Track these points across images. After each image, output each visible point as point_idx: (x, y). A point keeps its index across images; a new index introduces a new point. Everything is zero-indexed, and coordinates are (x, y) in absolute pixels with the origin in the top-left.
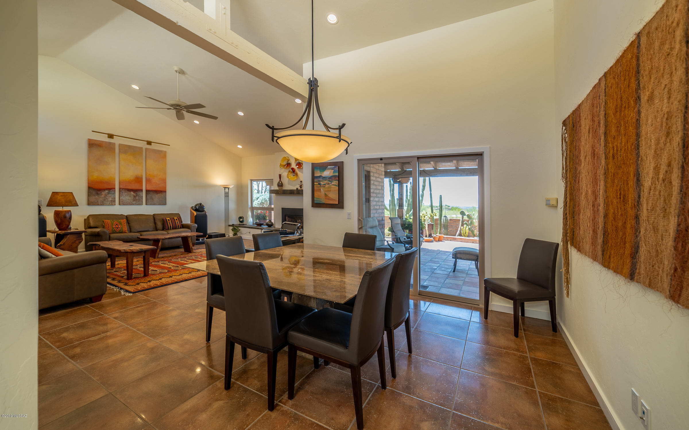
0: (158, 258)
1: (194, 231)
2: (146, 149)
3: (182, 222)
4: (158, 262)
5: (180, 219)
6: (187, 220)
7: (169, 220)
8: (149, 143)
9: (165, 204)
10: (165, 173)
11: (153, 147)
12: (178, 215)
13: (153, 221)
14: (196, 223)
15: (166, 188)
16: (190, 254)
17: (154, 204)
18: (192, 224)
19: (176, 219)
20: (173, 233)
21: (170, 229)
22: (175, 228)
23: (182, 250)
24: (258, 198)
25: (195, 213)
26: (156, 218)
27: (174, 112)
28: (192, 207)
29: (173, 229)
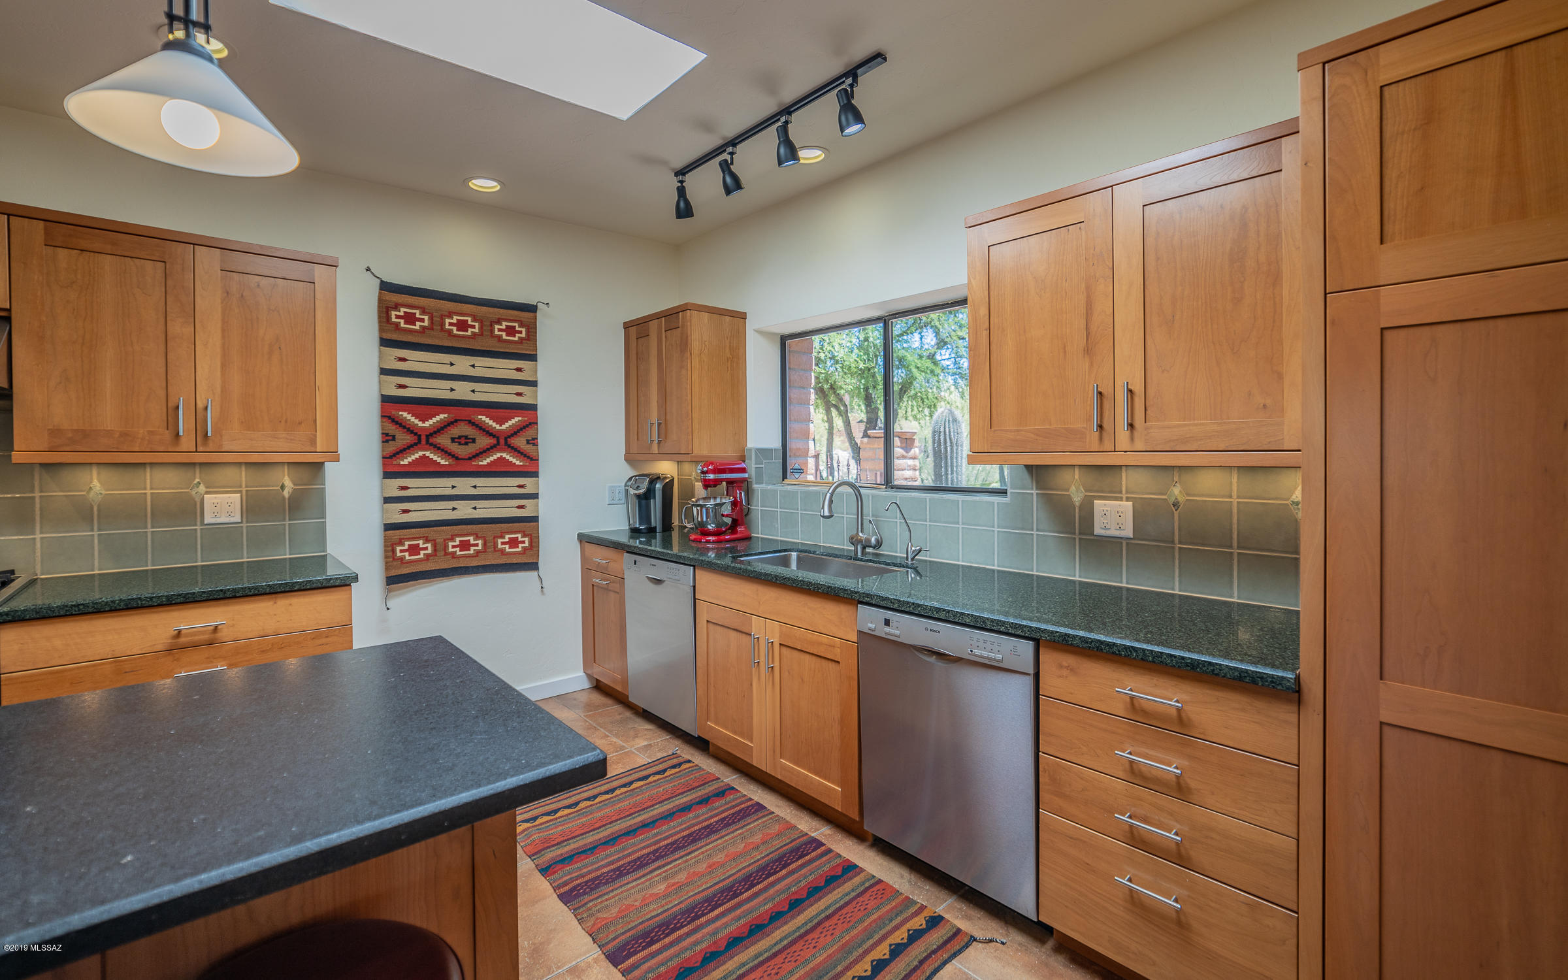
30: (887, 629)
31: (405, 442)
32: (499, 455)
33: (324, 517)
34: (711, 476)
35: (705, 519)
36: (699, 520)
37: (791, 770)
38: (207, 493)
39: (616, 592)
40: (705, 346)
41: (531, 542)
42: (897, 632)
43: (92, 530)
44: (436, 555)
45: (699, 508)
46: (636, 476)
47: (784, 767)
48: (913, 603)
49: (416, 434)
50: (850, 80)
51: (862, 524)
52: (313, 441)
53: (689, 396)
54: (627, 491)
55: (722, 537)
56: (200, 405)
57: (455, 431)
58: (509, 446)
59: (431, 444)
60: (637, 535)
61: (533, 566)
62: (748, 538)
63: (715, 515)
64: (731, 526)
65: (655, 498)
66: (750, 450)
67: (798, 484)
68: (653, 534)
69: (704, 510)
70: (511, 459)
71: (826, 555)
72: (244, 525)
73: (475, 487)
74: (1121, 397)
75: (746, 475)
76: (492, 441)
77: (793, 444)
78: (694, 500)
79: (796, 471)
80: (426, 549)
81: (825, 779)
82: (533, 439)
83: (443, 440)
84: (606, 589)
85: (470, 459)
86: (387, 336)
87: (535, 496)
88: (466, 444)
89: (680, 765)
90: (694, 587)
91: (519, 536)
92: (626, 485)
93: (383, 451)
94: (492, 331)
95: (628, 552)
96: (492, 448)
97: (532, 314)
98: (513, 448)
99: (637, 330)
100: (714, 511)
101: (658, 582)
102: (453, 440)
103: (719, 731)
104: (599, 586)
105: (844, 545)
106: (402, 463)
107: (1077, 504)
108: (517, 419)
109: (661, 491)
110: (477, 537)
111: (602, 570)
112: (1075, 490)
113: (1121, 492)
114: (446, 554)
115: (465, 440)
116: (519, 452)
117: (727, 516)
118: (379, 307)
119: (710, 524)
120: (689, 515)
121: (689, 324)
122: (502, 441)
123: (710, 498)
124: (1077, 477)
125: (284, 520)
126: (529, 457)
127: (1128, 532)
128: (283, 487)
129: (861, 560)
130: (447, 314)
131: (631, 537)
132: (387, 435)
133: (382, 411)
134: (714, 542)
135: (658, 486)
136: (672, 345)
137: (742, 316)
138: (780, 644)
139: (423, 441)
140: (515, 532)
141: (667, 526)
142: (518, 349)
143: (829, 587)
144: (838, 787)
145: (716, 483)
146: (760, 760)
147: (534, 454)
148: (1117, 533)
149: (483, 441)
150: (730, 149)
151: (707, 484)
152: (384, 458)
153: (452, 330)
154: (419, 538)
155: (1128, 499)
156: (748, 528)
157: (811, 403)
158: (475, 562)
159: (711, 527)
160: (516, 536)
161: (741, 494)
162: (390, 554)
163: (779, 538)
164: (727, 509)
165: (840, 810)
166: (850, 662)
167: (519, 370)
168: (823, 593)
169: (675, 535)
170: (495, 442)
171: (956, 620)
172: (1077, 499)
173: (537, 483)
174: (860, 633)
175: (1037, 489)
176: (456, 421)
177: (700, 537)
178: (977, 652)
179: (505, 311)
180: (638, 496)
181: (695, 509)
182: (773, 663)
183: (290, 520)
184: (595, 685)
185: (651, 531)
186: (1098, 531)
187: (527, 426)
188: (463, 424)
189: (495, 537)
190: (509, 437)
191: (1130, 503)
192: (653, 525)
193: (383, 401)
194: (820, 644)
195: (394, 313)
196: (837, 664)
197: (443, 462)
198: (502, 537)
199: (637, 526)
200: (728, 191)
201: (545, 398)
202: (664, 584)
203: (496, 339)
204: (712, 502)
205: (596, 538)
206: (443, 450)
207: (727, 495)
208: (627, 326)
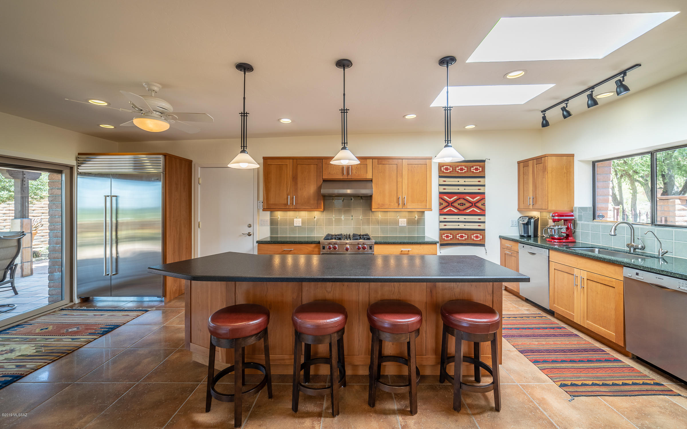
30: (637, 276)
31: (445, 205)
32: (472, 209)
33: (424, 226)
34: (557, 218)
35: (553, 234)
36: (551, 234)
37: (592, 326)
38: (400, 218)
39: (515, 257)
40: (554, 169)
41: (483, 237)
42: (642, 278)
43: (379, 226)
44: (453, 239)
45: (551, 229)
46: (522, 217)
47: (588, 324)
48: (650, 268)
49: (448, 203)
50: (622, 75)
51: (634, 239)
52: (426, 206)
53: (547, 188)
54: (519, 222)
55: (561, 241)
56: (403, 197)
57: (459, 202)
58: (476, 206)
59: (452, 206)
60: (523, 238)
61: (483, 245)
62: (574, 242)
63: (558, 233)
64: (566, 237)
65: (531, 225)
66: (576, 208)
67: (601, 222)
68: (530, 238)
69: (553, 230)
70: (476, 210)
71: (614, 251)
72: (407, 227)
73: (465, 219)
75: (573, 218)
76: (470, 204)
77: (599, 205)
78: (548, 226)
79: (600, 216)
80: (451, 237)
81: (608, 330)
82: (484, 204)
83: (456, 204)
84: (511, 255)
85: (463, 210)
86: (441, 175)
87: (484, 222)
88: (462, 205)
89: (542, 317)
90: (549, 257)
91: (479, 235)
92: (518, 220)
93: (439, 208)
94: (471, 170)
95: (520, 243)
96: (470, 207)
97: (483, 163)
98: (477, 207)
99: (523, 165)
100: (558, 231)
101: (533, 254)
102: (459, 204)
103: (559, 309)
104: (508, 254)
105: (625, 248)
106: (444, 211)
108: (478, 197)
109: (533, 223)
110: (465, 234)
111: (509, 249)
114: (456, 239)
115: (462, 204)
116: (479, 208)
117: (564, 233)
118: (439, 167)
119: (556, 236)
120: (546, 232)
121: (547, 162)
122: (474, 205)
123: (556, 226)
125: (415, 226)
126: (482, 210)
128: (415, 217)
129: (632, 254)
130: (457, 166)
131: (521, 238)
132: (441, 203)
133: (439, 197)
134: (557, 242)
135: (532, 220)
136: (539, 170)
137: (573, 155)
138: (587, 279)
139: (450, 205)
140: (478, 234)
141: (536, 236)
142: (479, 175)
143: (610, 260)
144: (614, 333)
145: (559, 220)
146: (577, 320)
147: (484, 209)
149: (468, 205)
150: (566, 102)
151: (554, 221)
152: (440, 210)
153: (458, 171)
154: (449, 233)
156: (574, 238)
157: (610, 188)
158: (464, 242)
159: (556, 237)
160: (478, 235)
161: (571, 225)
162: (441, 237)
163: (590, 243)
164: (564, 230)
165: (614, 342)
166: (620, 288)
167: (479, 181)
168: (607, 262)
169: (539, 239)
170: (471, 205)
171: (672, 276)
173: (485, 218)
174: (625, 278)
176: (460, 199)
177: (551, 240)
178: (681, 288)
179: (475, 163)
180: (524, 224)
181: (549, 230)
182: (584, 285)
183: (417, 226)
184: (505, 289)
185: (529, 237)
187: (482, 199)
188: (461, 199)
189: (471, 235)
190: (476, 203)
192: (530, 234)
193: (440, 194)
194: (606, 280)
195: (442, 168)
196: (614, 288)
197: (456, 211)
198: (473, 235)
199: (523, 234)
200: (565, 117)
201: (488, 190)
202: (536, 255)
203: (472, 172)
204: (557, 227)
205: (505, 237)
206: (455, 207)
207: (564, 225)
208: (519, 163)
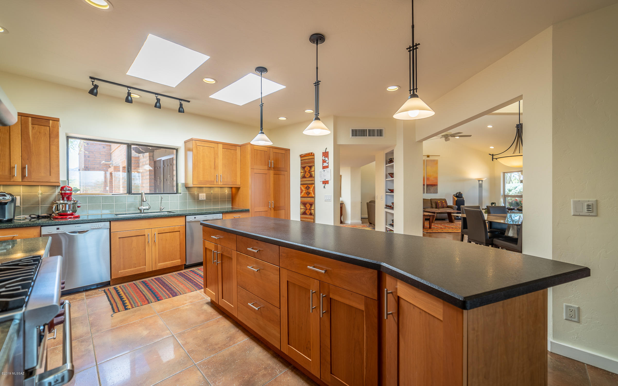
0: (434, 223)
1: (455, 210)
2: (427, 160)
3: (447, 204)
4: (435, 224)
5: (446, 202)
6: (450, 203)
7: (439, 202)
8: (428, 156)
9: (437, 193)
10: (437, 174)
11: (431, 158)
12: (445, 200)
13: (430, 202)
14: (456, 205)
15: (437, 183)
16: (453, 224)
17: (431, 193)
18: (454, 205)
19: (444, 202)
20: (442, 210)
21: (440, 208)
22: (443, 207)
23: (448, 221)
24: (516, 187)
25: (456, 199)
26: (433, 201)
27: (444, 138)
28: (454, 195)
29: (442, 208)
30: (195, 219)
36: (64, 209)
42: (198, 219)
45: (64, 205)
69: (67, 206)
74: (220, 177)
100: (73, 205)
101: (83, 232)
103: (126, 271)
107: (196, 195)
112: (195, 191)
113: (203, 192)
124: (196, 189)
127: (205, 199)
138: (158, 233)
146: (149, 269)
148: (203, 199)
155: (205, 193)
166: (183, 230)
172: (196, 194)
175: (188, 192)
178: (214, 218)
186: (200, 199)
191: (205, 194)
196: (178, 232)
202: (88, 232)
